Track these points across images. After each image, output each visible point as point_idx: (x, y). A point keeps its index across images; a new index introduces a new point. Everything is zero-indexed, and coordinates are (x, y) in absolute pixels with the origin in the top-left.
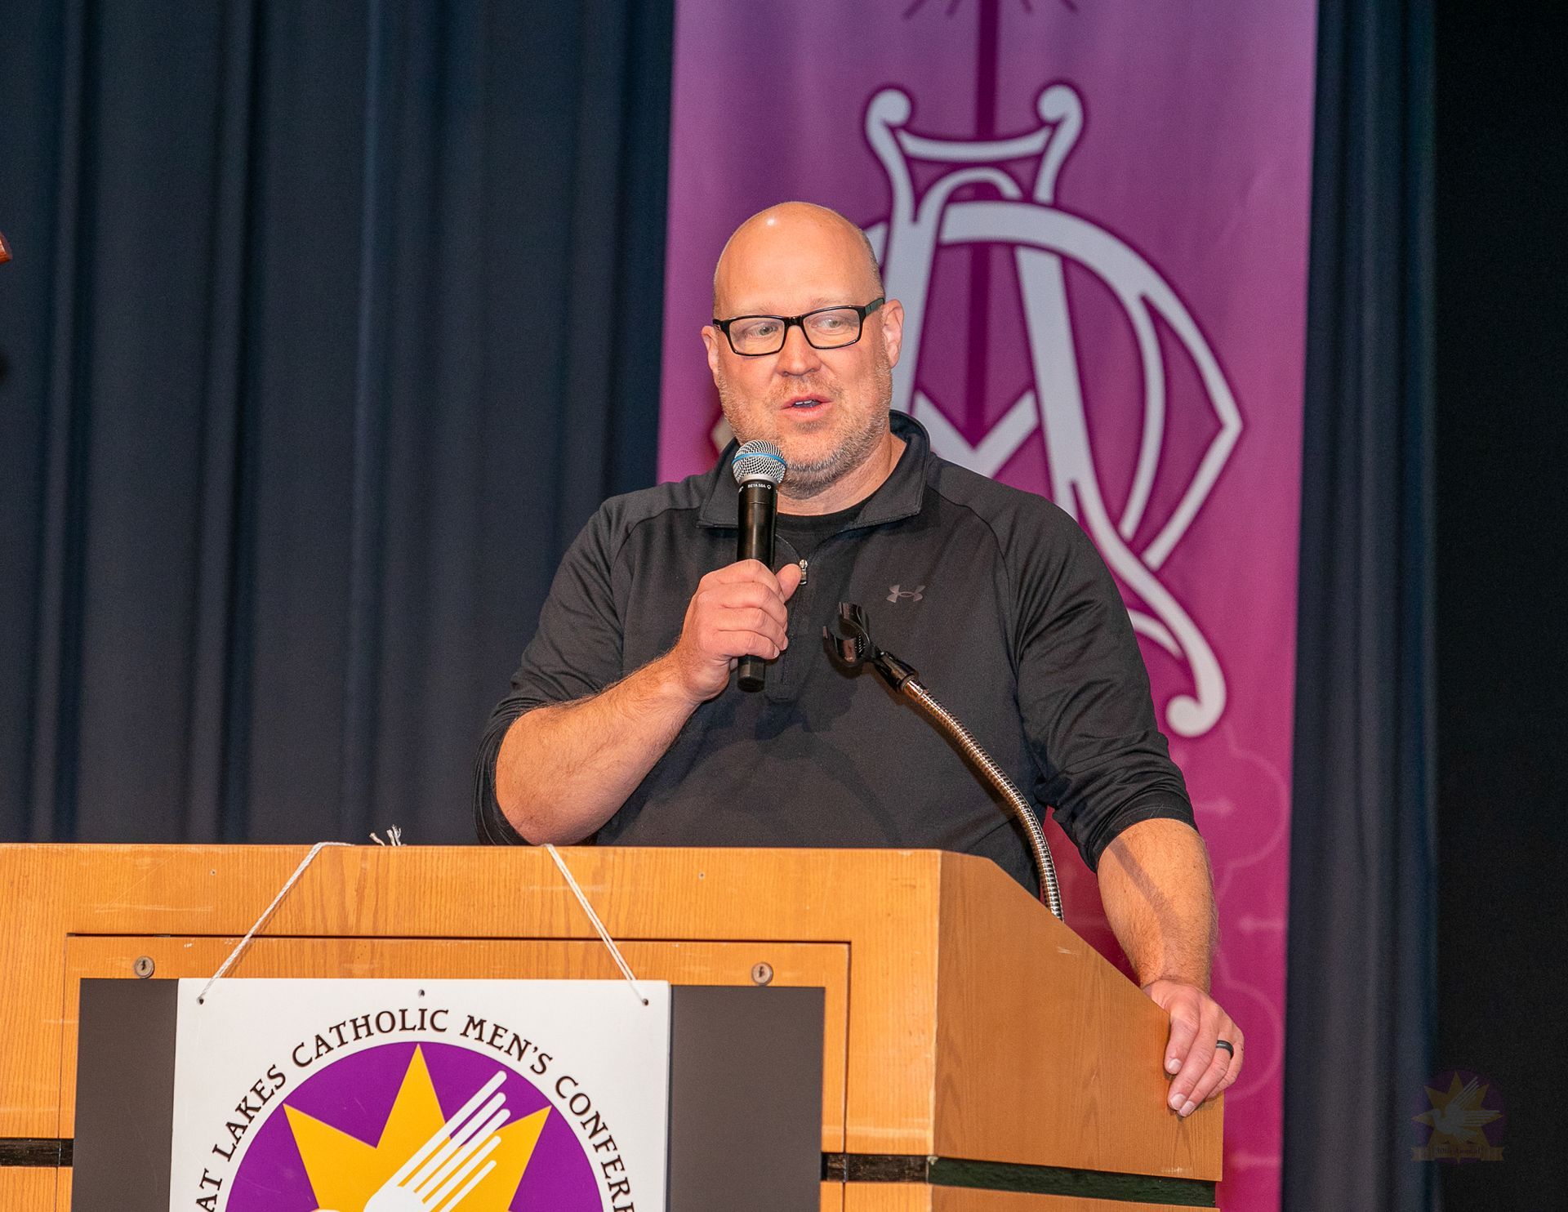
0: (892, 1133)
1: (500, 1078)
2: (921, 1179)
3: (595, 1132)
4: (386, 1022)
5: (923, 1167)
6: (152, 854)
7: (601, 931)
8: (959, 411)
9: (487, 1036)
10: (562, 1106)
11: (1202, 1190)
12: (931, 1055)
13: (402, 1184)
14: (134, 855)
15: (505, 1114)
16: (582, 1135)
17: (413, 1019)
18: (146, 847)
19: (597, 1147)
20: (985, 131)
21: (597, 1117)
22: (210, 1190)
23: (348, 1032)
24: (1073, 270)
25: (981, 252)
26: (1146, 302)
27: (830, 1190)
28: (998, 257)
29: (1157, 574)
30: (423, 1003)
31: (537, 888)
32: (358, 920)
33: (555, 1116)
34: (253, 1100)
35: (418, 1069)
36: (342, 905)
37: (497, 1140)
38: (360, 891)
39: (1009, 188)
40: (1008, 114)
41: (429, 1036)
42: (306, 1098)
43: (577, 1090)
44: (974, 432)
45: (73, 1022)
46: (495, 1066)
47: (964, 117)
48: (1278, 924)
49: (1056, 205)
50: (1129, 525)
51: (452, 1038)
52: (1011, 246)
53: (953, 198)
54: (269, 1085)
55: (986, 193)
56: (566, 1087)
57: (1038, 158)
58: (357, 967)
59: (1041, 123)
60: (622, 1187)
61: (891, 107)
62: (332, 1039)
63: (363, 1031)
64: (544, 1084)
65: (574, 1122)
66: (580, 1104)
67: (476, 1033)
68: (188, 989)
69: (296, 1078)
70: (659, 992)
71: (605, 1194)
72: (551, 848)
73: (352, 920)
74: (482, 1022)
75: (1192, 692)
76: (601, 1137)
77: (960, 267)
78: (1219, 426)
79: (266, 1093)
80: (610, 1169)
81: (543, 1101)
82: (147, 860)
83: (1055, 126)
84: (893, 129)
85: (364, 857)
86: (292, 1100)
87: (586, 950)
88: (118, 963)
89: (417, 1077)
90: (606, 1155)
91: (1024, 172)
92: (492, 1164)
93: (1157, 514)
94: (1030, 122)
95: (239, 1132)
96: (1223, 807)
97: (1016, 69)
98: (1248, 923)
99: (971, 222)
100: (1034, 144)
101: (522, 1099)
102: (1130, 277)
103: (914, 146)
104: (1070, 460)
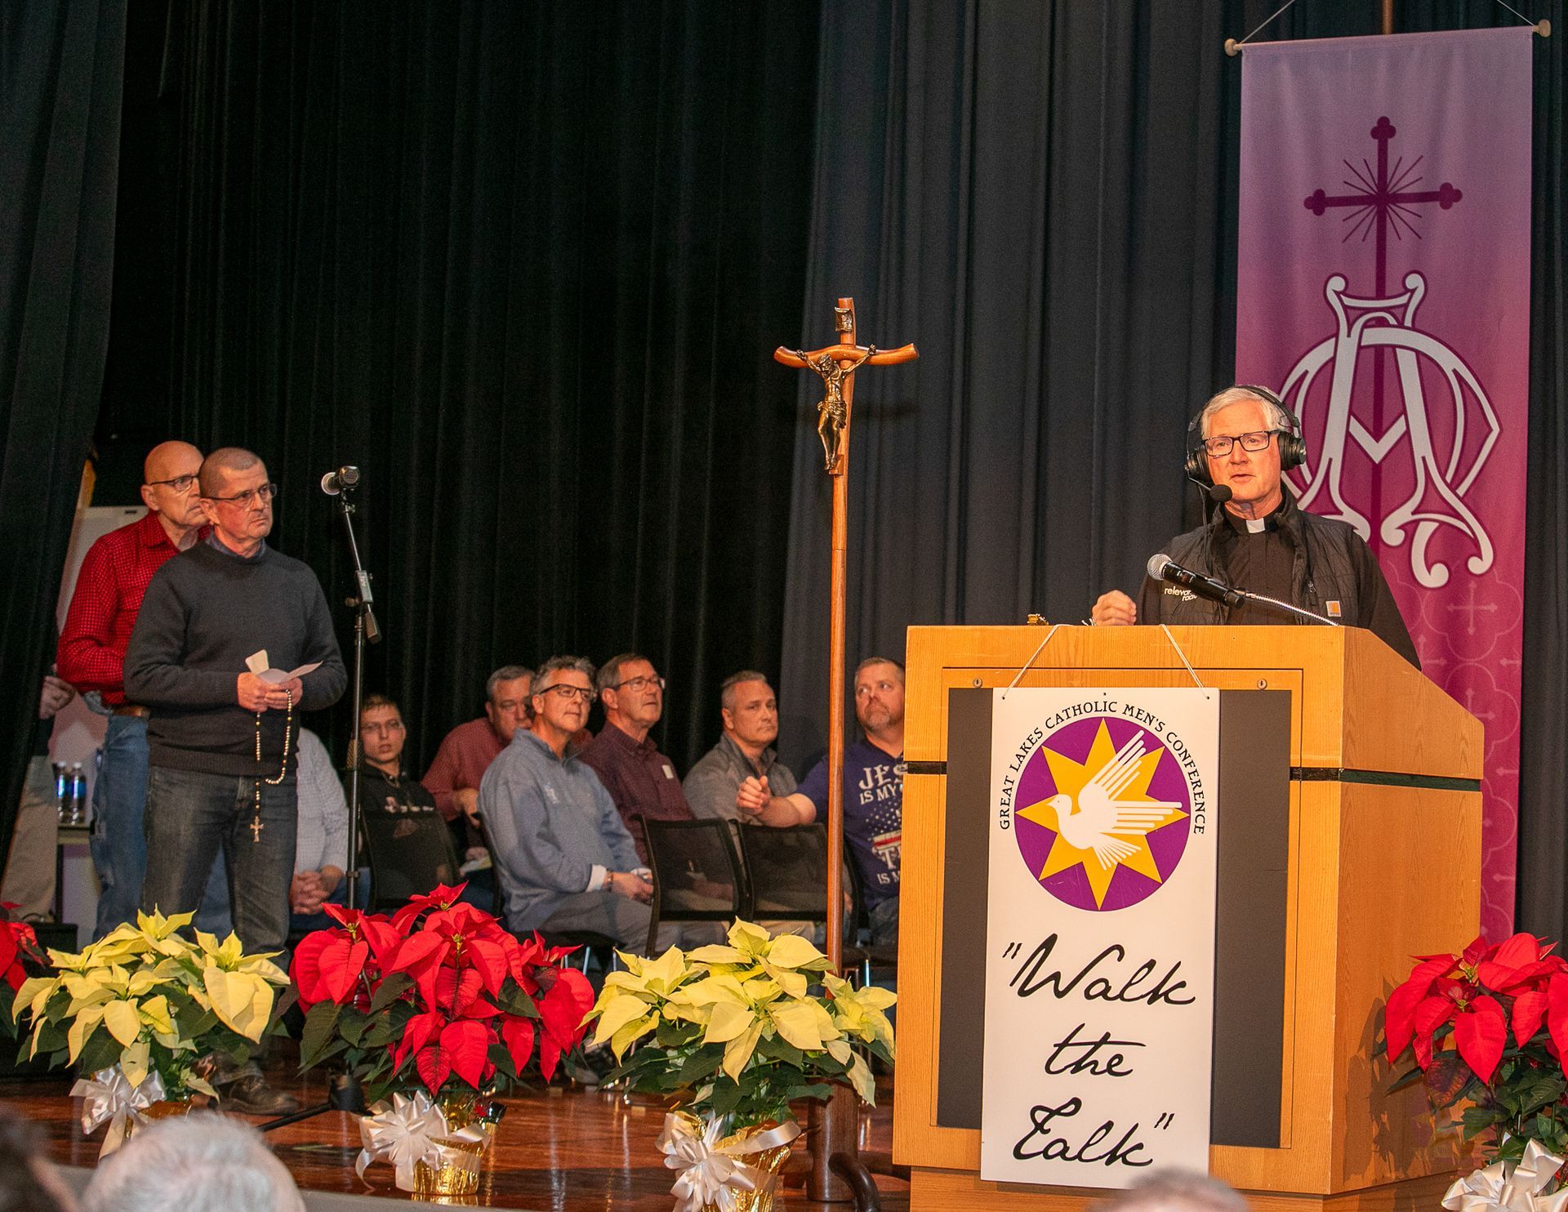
0: (1323, 758)
1: (1141, 733)
2: (1337, 779)
3: (1185, 758)
4: (1088, 708)
5: (1337, 773)
6: (981, 630)
7: (1187, 666)
8: (1370, 424)
9: (1135, 714)
10: (1170, 746)
11: (1473, 783)
12: (1341, 721)
13: (1097, 783)
14: (972, 630)
15: (1144, 750)
16: (1179, 760)
17: (1101, 706)
18: (978, 627)
19: (1186, 765)
20: (1381, 294)
21: (1186, 751)
22: (1009, 785)
23: (1071, 712)
24: (1421, 357)
25: (1379, 350)
26: (1455, 371)
27: (1294, 784)
28: (1388, 351)
29: (1461, 499)
30: (1105, 698)
31: (1158, 645)
32: (1075, 661)
33: (1166, 749)
34: (1028, 744)
35: (1103, 730)
36: (1068, 654)
37: (1140, 762)
38: (1076, 647)
39: (1392, 321)
40: (1391, 286)
41: (1108, 714)
42: (1053, 743)
43: (1177, 739)
44: (1377, 434)
45: (946, 708)
46: (1138, 728)
47: (1371, 288)
48: (1519, 662)
49: (1413, 328)
50: (1449, 478)
51: (1119, 715)
52: (1394, 347)
53: (1365, 326)
54: (1035, 737)
55: (1382, 323)
56: (1172, 737)
57: (1405, 306)
58: (1075, 682)
59: (1407, 290)
60: (1197, 784)
61: (1337, 284)
62: (1064, 716)
63: (1078, 712)
64: (1162, 736)
65: (1175, 754)
66: (1178, 746)
67: (1129, 713)
68: (997, 693)
69: (1048, 734)
70: (1214, 693)
71: (1190, 787)
72: (1163, 626)
73: (1072, 660)
74: (1132, 708)
75: (1480, 556)
76: (1188, 761)
77: (1370, 356)
78: (1491, 430)
79: (1033, 741)
80: (1192, 775)
81: (1161, 744)
82: (979, 633)
83: (1413, 291)
84: (1338, 293)
85: (1078, 630)
86: (1045, 744)
87: (1181, 674)
88: (967, 681)
89: (1103, 734)
90: (1190, 769)
91: (1399, 312)
92: (1138, 773)
93: (1462, 471)
94: (1403, 290)
95: (1021, 759)
96: (1493, 608)
97: (1396, 264)
98: (1504, 662)
99: (1375, 336)
100: (1403, 300)
101: (1151, 743)
102: (1448, 361)
103: (1348, 301)
104: (1422, 447)
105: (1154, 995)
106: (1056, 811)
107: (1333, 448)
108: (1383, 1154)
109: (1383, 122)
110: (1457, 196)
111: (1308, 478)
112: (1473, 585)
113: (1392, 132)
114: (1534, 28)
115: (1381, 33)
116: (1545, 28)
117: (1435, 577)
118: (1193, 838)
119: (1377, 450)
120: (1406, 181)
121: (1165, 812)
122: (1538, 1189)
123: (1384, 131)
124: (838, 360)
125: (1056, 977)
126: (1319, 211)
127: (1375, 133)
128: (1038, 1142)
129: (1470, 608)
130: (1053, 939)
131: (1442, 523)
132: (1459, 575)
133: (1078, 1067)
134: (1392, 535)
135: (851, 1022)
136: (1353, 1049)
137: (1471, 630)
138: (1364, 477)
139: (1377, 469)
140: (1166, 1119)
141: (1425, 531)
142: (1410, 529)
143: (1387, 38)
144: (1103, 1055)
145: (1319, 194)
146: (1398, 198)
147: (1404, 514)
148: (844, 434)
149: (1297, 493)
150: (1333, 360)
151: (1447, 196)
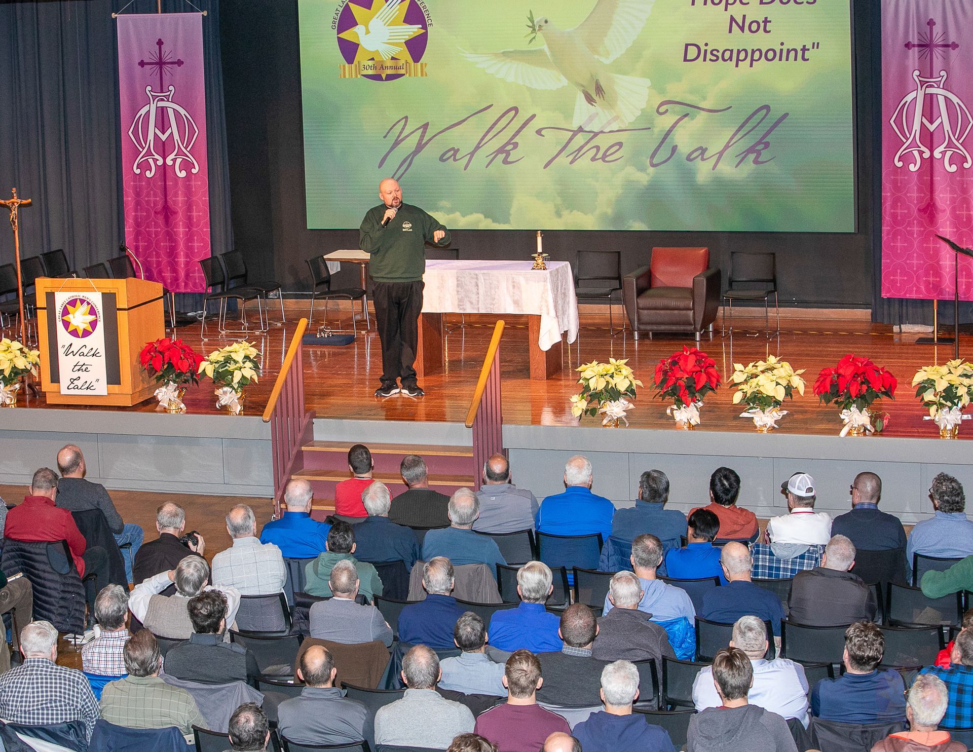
0: (123, 306)
2: (127, 310)
4: (75, 296)
7: (94, 287)
8: (161, 130)
9: (84, 297)
11: (161, 297)
12: (127, 298)
13: (78, 312)
15: (87, 305)
16: (94, 307)
17: (78, 296)
20: (162, 92)
22: (60, 312)
24: (175, 110)
25: (162, 108)
26: (185, 115)
28: (165, 109)
29: (188, 152)
30: (78, 294)
33: (92, 305)
34: (63, 304)
37: (86, 308)
39: (166, 100)
40: (165, 89)
41: (79, 298)
44: (163, 133)
45: (45, 296)
46: (86, 300)
48: (208, 198)
49: (172, 102)
50: (184, 146)
51: (81, 298)
52: (167, 107)
53: (158, 101)
54: (64, 302)
55: (162, 100)
56: (92, 302)
57: (169, 95)
58: (72, 291)
59: (169, 91)
60: (98, 312)
61: (149, 88)
62: (70, 298)
63: (73, 297)
64: (90, 302)
66: (94, 304)
68: (56, 293)
69: (67, 302)
70: (101, 293)
72: (89, 279)
75: (195, 168)
76: (96, 307)
78: (195, 132)
80: (97, 310)
81: (90, 304)
83: (171, 91)
84: (149, 91)
86: (66, 304)
88: (49, 291)
89: (78, 302)
91: (167, 97)
92: (86, 310)
93: (188, 144)
95: (62, 307)
96: (199, 183)
97: (165, 83)
98: (203, 198)
99: (161, 104)
100: (168, 93)
101: (88, 303)
102: (183, 112)
103: (153, 93)
104: (176, 136)
105: (93, 355)
106: (70, 318)
107: (151, 137)
108: (143, 383)
109: (160, 40)
110: (182, 63)
111: (144, 146)
112: (193, 177)
113: (162, 43)
114: (202, 13)
115: (157, 13)
116: (205, 13)
117: (183, 174)
118: (98, 323)
119: (164, 137)
120: (167, 58)
121: (92, 318)
122: (173, 390)
123: (160, 43)
124: (13, 203)
125: (73, 352)
126: (142, 67)
127: (157, 43)
128: (72, 386)
129: (193, 183)
130: (71, 344)
131: (183, 159)
132: (189, 173)
133: (79, 370)
134: (169, 162)
135: (30, 360)
136: (134, 363)
137: (193, 190)
138: (160, 145)
139: (164, 143)
140: (98, 380)
141: (179, 161)
142: (174, 160)
143: (160, 15)
144: (84, 367)
145: (142, 61)
146: (165, 63)
147: (172, 156)
148: (16, 220)
149: (141, 150)
150: (149, 111)
151: (180, 63)
